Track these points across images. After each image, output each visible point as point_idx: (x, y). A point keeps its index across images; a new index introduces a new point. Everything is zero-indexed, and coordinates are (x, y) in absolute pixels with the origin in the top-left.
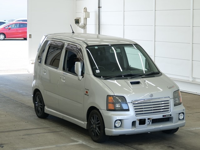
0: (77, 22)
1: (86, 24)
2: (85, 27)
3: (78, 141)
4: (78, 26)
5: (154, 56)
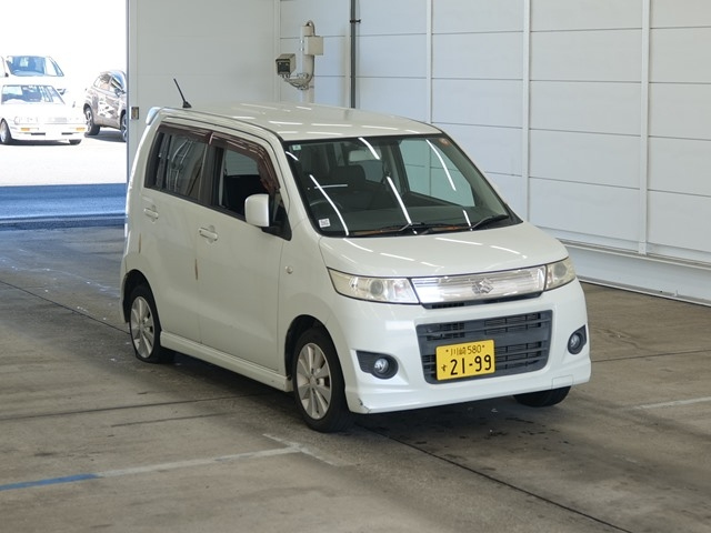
0: (284, 66)
1: (313, 75)
2: (310, 84)
3: (286, 442)
4: (286, 80)
5: (525, 176)
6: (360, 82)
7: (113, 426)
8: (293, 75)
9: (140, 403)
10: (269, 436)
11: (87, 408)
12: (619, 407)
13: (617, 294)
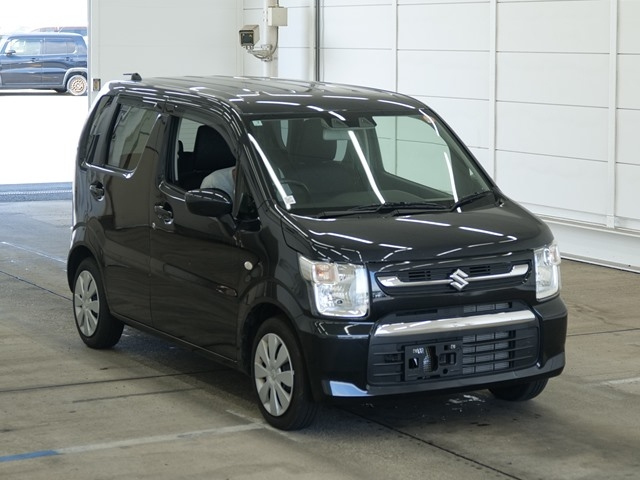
0: (247, 38)
1: (277, 46)
2: (274, 56)
3: (249, 419)
4: (249, 52)
5: (492, 148)
6: (325, 54)
7: (74, 402)
8: (257, 47)
9: (101, 378)
10: (232, 412)
11: (48, 383)
12: (586, 383)
13: (584, 268)
